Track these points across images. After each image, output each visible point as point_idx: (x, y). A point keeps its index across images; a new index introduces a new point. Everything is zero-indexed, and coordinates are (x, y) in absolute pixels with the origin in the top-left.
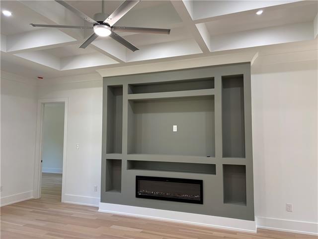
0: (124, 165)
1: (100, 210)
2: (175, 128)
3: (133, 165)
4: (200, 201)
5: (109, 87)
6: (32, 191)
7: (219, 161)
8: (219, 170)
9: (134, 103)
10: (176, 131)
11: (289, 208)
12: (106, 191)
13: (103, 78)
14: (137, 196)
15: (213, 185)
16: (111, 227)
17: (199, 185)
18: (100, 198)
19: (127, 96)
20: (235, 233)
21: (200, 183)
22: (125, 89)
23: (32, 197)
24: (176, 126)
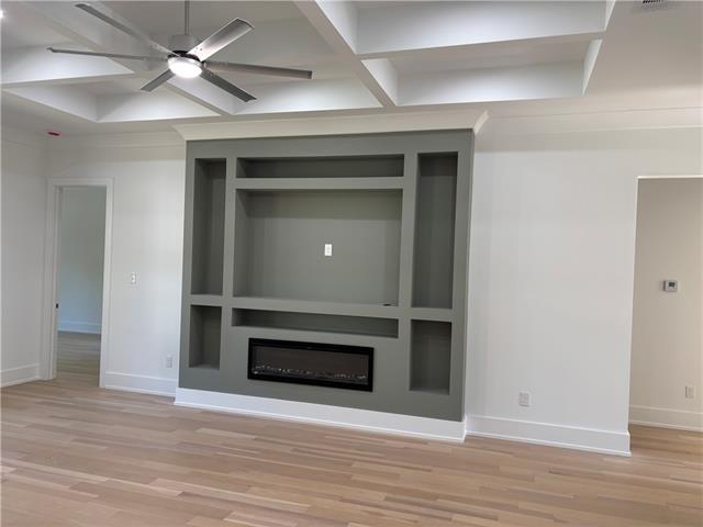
0: (227, 317)
1: (176, 403)
2: (328, 250)
3: (245, 317)
4: (368, 387)
5: (199, 161)
6: (37, 364)
7: (405, 313)
8: (405, 330)
9: (248, 197)
10: (330, 254)
11: (523, 401)
12: (191, 366)
13: (188, 142)
14: (251, 376)
15: (393, 357)
16: (199, 431)
17: (367, 357)
18: (178, 380)
19: (234, 183)
20: (424, 442)
21: (369, 352)
22: (232, 168)
23: (38, 377)
24: (330, 246)
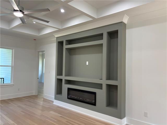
0: (63, 82)
1: (54, 103)
2: (87, 63)
3: (69, 82)
5: (59, 42)
6: (34, 91)
8: (104, 87)
10: (88, 64)
14: (68, 98)
16: (50, 112)
17: (94, 95)
22: (64, 43)
23: (34, 94)
24: (88, 62)
